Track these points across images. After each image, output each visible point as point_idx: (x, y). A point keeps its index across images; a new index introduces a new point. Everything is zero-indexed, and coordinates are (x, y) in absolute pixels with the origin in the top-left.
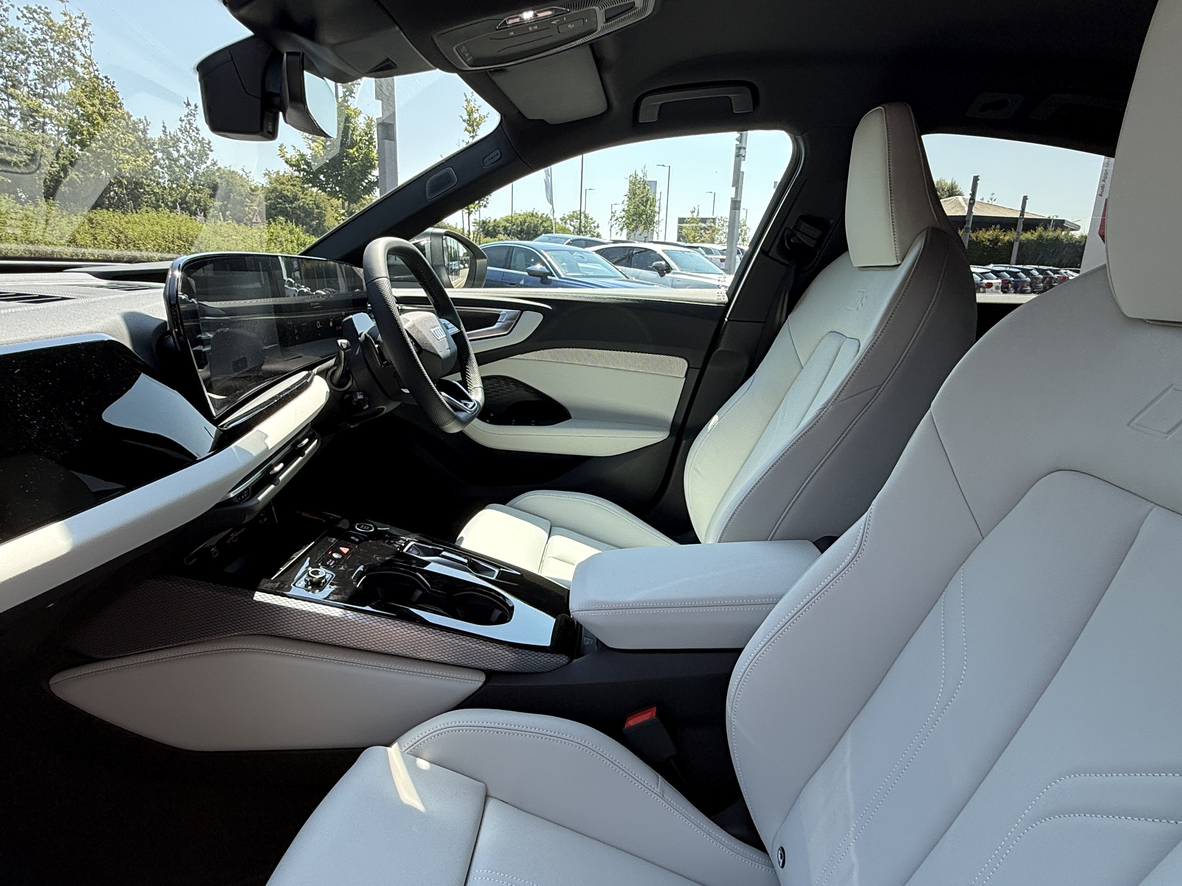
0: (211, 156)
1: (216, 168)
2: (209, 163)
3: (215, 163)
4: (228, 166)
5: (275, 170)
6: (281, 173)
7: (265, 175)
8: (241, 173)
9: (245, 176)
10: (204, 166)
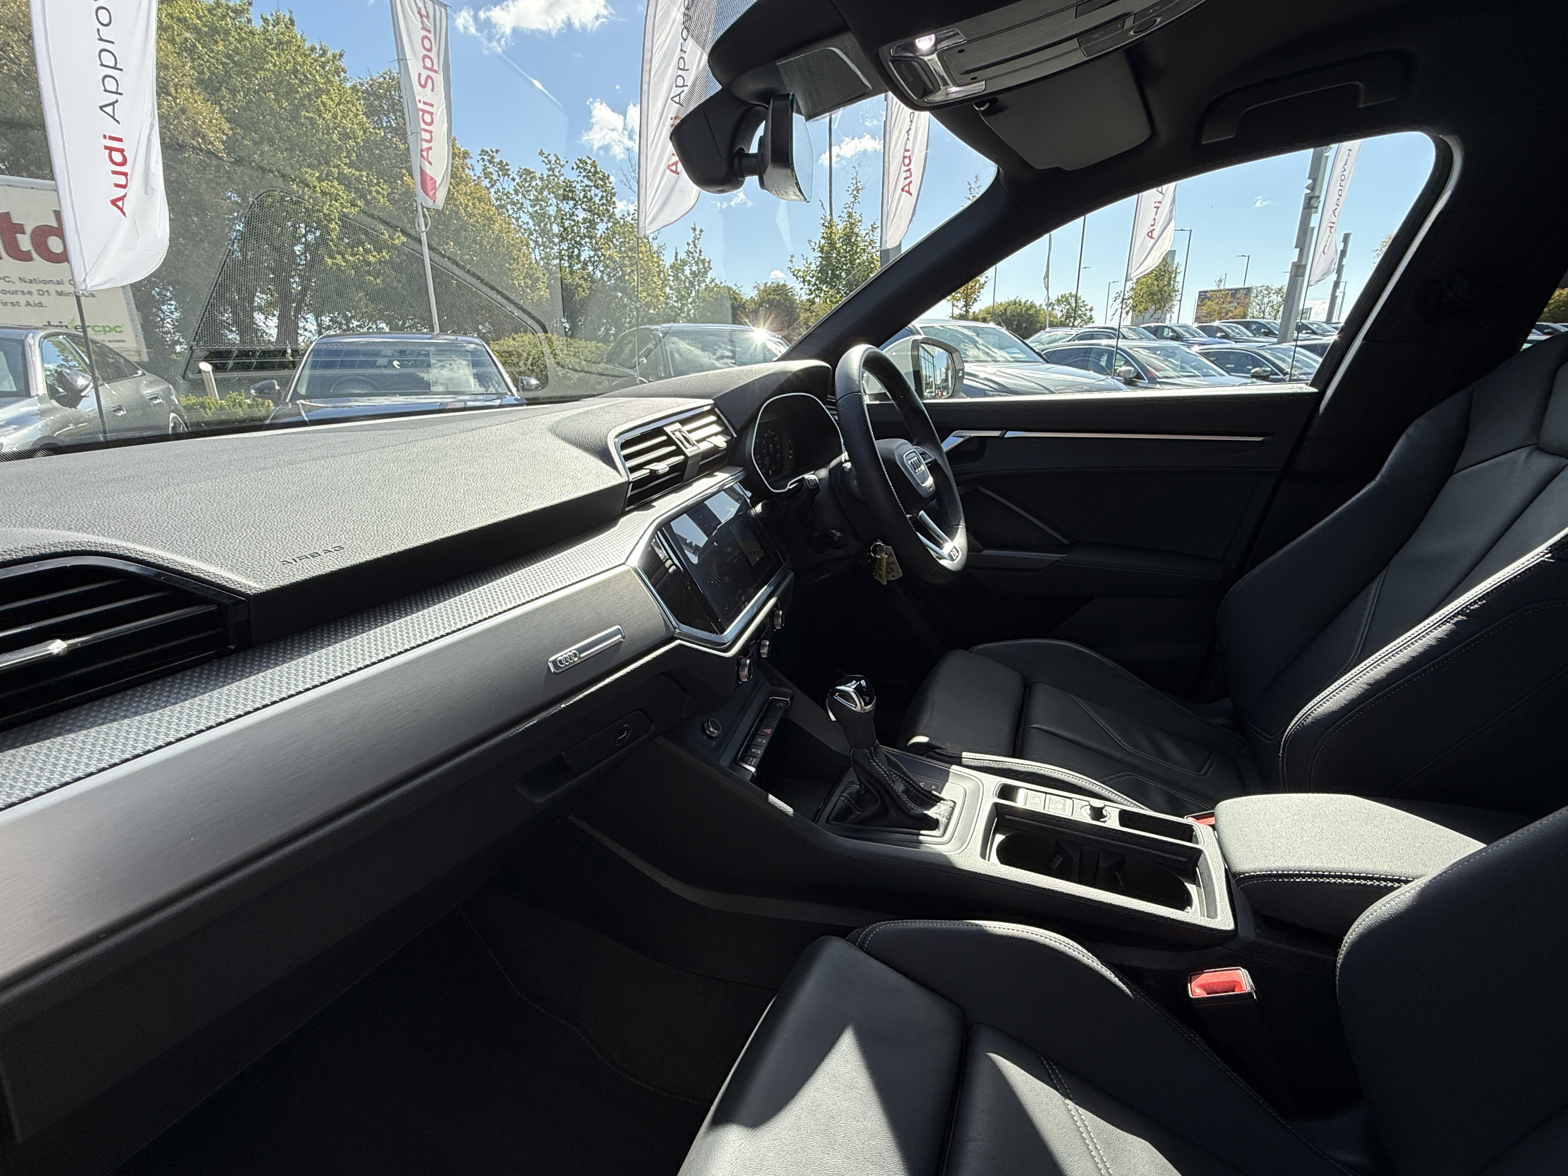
0: (710, 274)
1: (714, 284)
2: (708, 280)
3: (713, 280)
4: (723, 281)
5: (764, 283)
6: (768, 285)
7: (755, 287)
8: (735, 288)
9: (737, 291)
10: (703, 285)
